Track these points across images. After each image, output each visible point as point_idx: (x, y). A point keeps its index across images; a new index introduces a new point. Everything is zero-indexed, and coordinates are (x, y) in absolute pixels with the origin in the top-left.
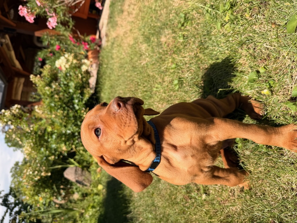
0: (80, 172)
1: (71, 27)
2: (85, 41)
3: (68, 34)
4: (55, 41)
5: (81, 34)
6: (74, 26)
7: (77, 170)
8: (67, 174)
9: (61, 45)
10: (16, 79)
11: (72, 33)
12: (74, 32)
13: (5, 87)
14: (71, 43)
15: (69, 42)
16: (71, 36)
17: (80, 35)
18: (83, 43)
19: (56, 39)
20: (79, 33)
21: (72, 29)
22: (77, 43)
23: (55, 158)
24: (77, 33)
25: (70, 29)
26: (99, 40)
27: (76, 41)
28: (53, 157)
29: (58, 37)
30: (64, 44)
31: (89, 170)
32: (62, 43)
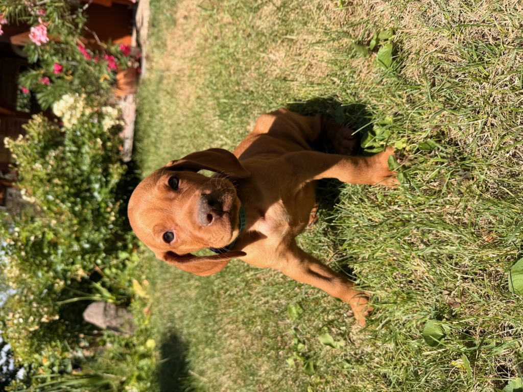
0: (112, 312)
1: (80, 26)
2: (110, 54)
3: (75, 41)
4: (51, 55)
5: (101, 40)
6: (85, 24)
7: (108, 308)
8: (89, 316)
9: (64, 62)
11: (82, 38)
12: (86, 35)
14: (81, 59)
15: (78, 57)
16: (83, 46)
17: (99, 43)
18: (107, 57)
20: (96, 37)
21: (83, 29)
22: (94, 57)
23: (66, 284)
24: (94, 38)
25: (79, 31)
26: (138, 50)
27: (92, 54)
28: (62, 283)
29: (56, 46)
30: (70, 58)
31: (129, 308)
32: (65, 57)
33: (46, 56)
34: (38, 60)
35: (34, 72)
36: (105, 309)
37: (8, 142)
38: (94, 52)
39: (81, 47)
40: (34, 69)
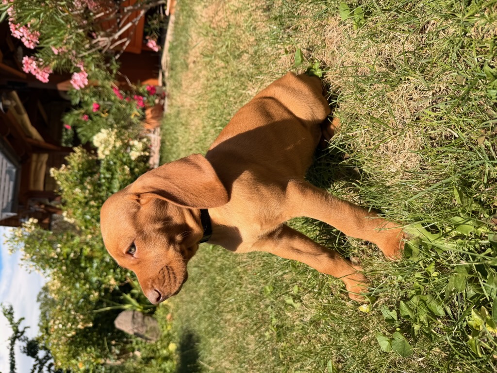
0: (140, 320)
1: (115, 72)
2: (138, 94)
3: (111, 84)
4: (91, 97)
5: (131, 82)
6: (119, 70)
7: (135, 316)
8: (119, 324)
9: (101, 103)
10: (34, 157)
11: (116, 81)
12: (119, 79)
13: (17, 172)
14: (115, 100)
15: (113, 98)
16: (117, 88)
17: (130, 84)
18: (136, 97)
19: (91, 94)
20: (128, 80)
21: (117, 74)
22: (126, 98)
23: (100, 295)
24: (126, 81)
25: (113, 76)
26: (163, 88)
27: (124, 94)
28: (96, 294)
29: (95, 90)
30: (106, 99)
31: (154, 316)
32: (102, 98)
33: (86, 98)
34: (80, 102)
35: (76, 112)
36: (133, 317)
37: (53, 172)
38: (126, 93)
39: (115, 89)
40: (76, 109)
